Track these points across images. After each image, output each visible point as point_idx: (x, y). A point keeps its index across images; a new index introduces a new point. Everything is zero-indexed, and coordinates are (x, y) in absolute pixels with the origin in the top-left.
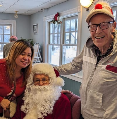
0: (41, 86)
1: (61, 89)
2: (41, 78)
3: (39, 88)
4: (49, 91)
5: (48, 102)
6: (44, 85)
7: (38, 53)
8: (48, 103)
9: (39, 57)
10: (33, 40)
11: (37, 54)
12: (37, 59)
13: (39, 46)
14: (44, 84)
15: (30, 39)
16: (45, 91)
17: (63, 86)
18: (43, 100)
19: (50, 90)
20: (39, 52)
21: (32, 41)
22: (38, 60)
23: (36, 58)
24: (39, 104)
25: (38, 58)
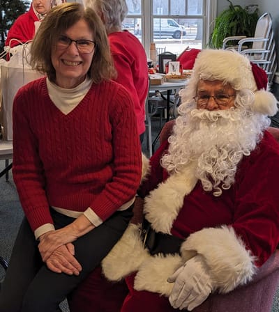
0: (211, 110)
1: (269, 122)
2: (213, 91)
3: (205, 115)
4: (230, 126)
5: (225, 152)
6: (220, 109)
7: (266, 40)
8: (224, 156)
9: (267, 51)
10: (258, 7)
11: (264, 42)
12: (263, 55)
13: (271, 22)
14: (219, 107)
15: (253, 6)
16: (220, 125)
17: (272, 115)
18: (213, 146)
19: (233, 122)
20: (269, 37)
21: (257, 9)
22: (266, 58)
23: (261, 54)
24: (202, 155)
25: (266, 53)
